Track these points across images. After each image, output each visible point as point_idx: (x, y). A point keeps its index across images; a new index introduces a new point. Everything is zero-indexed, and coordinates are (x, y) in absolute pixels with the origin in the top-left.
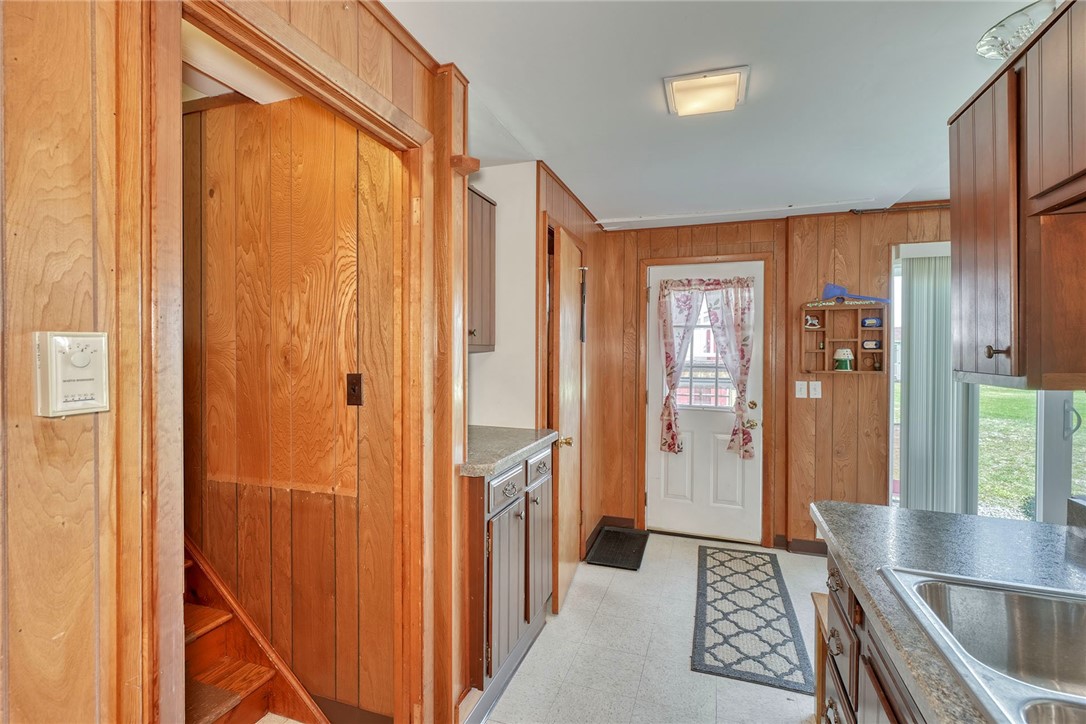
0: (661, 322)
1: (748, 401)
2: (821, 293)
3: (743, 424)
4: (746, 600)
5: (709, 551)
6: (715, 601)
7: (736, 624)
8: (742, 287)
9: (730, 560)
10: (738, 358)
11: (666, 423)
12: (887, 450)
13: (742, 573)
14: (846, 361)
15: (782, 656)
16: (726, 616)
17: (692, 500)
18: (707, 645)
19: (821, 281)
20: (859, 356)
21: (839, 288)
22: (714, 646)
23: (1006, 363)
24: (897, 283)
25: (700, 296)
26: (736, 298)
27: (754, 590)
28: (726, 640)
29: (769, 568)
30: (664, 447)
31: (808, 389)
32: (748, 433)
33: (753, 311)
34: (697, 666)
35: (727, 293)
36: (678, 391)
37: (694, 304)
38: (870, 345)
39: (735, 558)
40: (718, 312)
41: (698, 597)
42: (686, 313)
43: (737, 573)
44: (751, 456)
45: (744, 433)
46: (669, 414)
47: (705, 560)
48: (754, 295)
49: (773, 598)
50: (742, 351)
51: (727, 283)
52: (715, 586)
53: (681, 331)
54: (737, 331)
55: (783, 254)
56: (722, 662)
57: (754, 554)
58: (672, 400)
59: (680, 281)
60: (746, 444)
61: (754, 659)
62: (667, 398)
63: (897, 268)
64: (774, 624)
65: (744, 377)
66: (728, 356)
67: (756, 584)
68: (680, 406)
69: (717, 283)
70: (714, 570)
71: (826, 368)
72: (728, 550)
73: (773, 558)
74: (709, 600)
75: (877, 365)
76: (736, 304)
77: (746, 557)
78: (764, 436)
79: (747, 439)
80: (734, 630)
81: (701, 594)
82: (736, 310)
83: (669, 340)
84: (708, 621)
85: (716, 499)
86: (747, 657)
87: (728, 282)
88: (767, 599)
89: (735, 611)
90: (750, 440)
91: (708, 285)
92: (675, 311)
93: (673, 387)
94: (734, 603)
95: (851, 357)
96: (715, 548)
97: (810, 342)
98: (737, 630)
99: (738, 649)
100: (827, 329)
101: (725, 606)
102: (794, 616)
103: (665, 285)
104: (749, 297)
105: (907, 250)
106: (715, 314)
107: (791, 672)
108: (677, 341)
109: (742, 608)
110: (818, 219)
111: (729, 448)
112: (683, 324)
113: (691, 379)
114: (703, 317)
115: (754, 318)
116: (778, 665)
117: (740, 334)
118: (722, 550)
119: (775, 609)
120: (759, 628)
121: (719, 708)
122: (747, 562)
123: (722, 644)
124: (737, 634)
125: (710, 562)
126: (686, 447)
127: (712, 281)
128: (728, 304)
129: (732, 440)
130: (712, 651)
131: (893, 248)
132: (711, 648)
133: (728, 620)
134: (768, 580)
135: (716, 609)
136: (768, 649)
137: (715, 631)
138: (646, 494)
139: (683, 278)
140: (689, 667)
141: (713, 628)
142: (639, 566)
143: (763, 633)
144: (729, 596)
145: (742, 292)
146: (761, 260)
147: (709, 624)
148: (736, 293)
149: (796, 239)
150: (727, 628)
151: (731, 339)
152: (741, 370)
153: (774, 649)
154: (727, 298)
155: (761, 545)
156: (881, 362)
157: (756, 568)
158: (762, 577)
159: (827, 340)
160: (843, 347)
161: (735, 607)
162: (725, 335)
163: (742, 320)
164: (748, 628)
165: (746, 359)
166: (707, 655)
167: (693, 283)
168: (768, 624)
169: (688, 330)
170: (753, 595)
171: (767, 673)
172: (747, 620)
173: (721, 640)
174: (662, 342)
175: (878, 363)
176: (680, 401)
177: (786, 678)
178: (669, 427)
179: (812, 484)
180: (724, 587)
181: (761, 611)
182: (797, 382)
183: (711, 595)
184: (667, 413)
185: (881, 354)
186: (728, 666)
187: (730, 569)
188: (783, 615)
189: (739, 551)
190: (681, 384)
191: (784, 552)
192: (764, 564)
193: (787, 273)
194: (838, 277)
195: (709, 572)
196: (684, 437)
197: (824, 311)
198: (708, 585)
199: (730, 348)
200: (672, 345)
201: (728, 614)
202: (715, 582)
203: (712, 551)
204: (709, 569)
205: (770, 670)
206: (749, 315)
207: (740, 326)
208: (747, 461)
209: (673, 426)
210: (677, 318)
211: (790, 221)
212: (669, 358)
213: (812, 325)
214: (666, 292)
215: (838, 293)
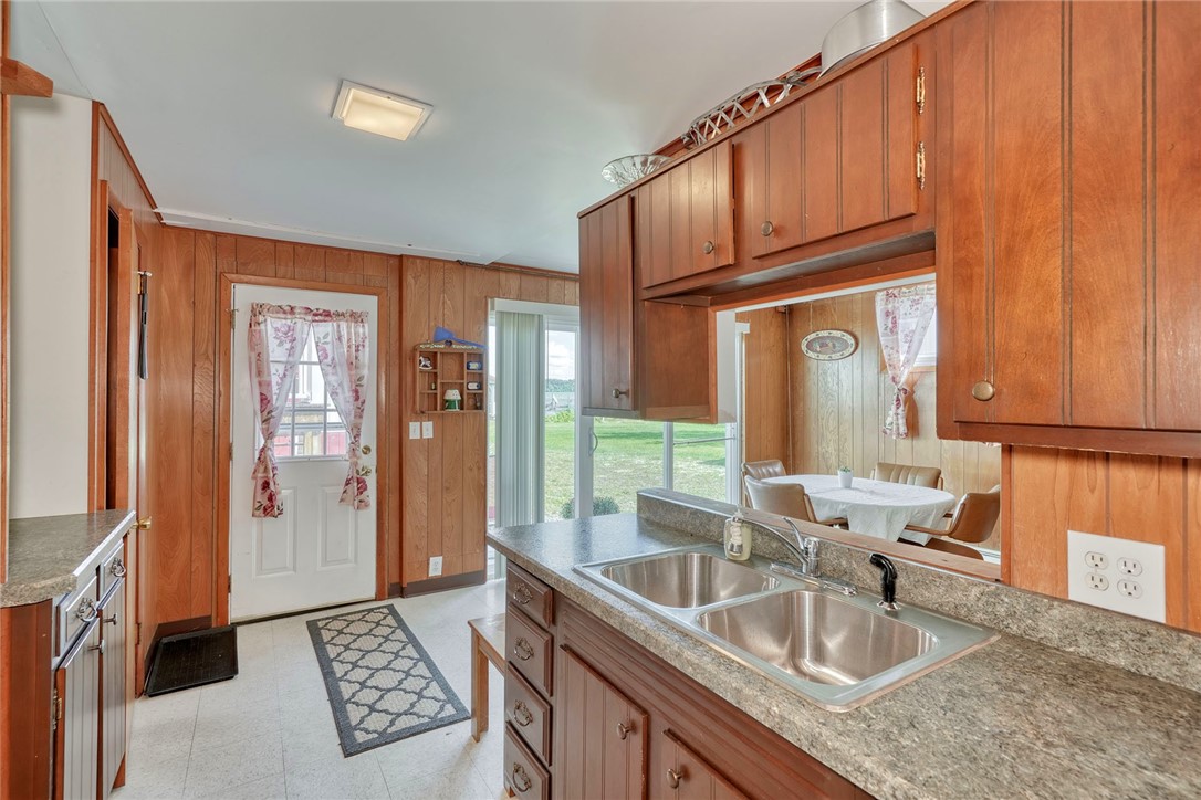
0: (254, 355)
1: (362, 447)
2: (432, 336)
3: (358, 472)
4: (378, 660)
5: (320, 625)
6: (346, 674)
7: (376, 688)
8: (356, 322)
9: (348, 626)
10: (351, 400)
11: (260, 482)
12: (485, 480)
13: (365, 635)
14: (454, 401)
15: (429, 698)
16: (363, 684)
17: (295, 569)
18: (353, 723)
19: (432, 324)
20: (465, 397)
21: (448, 332)
22: (362, 721)
23: (626, 402)
24: (492, 331)
25: (306, 328)
26: (349, 333)
27: (384, 647)
28: (372, 709)
29: (390, 620)
30: (257, 513)
31: (421, 430)
32: (364, 481)
33: (367, 349)
34: (350, 749)
35: (339, 326)
36: (276, 441)
37: (297, 335)
38: (473, 386)
39: (353, 622)
40: (329, 348)
41: (325, 678)
42: (288, 345)
43: (360, 636)
44: (367, 506)
45: (359, 481)
46: (266, 470)
47: (320, 634)
48: (368, 331)
49: (404, 648)
50: (357, 392)
51: (338, 315)
52: (341, 658)
53: (281, 369)
54: (350, 369)
55: (397, 292)
56: (375, 732)
57: (371, 610)
58: (269, 453)
59: (280, 307)
60: (361, 493)
61: (405, 713)
62: (263, 450)
63: (492, 318)
64: (412, 672)
65: (358, 421)
66: (341, 397)
67: (382, 640)
68: (280, 458)
69: (327, 314)
70: (334, 641)
71: (438, 408)
72: (342, 615)
73: (391, 609)
74: (338, 676)
75: (478, 404)
76: (349, 340)
77: (364, 616)
78: (378, 482)
79: (362, 487)
80: (376, 695)
81: (327, 672)
82: (349, 347)
83: (265, 378)
84: (346, 697)
85: (325, 562)
86: (399, 715)
87: (340, 315)
88: (398, 651)
89: (372, 675)
90: (366, 489)
91: (316, 315)
92: (272, 343)
93: (269, 435)
94: (368, 668)
95: (459, 398)
96: (327, 618)
97: (422, 384)
98: (380, 693)
99: (387, 712)
100: (438, 371)
101: (360, 674)
102: (429, 657)
103: (257, 310)
104: (364, 334)
105: (500, 304)
106: (325, 350)
107: (442, 708)
108: (275, 380)
109: (378, 670)
110: (430, 262)
111: (342, 500)
112: (284, 359)
113: (293, 425)
114: (310, 353)
115: (368, 356)
116: (428, 708)
117: (354, 372)
118: (335, 618)
119: (409, 657)
120: (400, 682)
121: (388, 778)
122: (367, 622)
123: (369, 714)
124: (381, 697)
125: (326, 635)
126: (288, 509)
127: (321, 311)
128: (340, 339)
129: (345, 492)
130: (362, 726)
131: (489, 301)
132: (359, 724)
133: (367, 687)
134: (393, 632)
135: (350, 682)
136: (415, 697)
137: (357, 704)
138: (229, 578)
139: (284, 303)
140: (342, 755)
141: (353, 703)
142: (236, 672)
143: (405, 685)
144: (360, 663)
145: (355, 327)
146: (374, 294)
147: (348, 701)
148: (349, 328)
149: (409, 279)
150: (368, 696)
151: (343, 378)
152: (356, 412)
153: (420, 695)
154: (339, 332)
155: (375, 600)
156: (481, 401)
157: (378, 624)
158: (386, 631)
159: (439, 381)
160: (452, 388)
161: (370, 672)
162: (335, 374)
163: (356, 358)
164: (390, 687)
165: (361, 400)
166: (357, 733)
167: (297, 311)
168: (408, 674)
169: (291, 367)
170: (384, 652)
171: (422, 720)
172: (386, 679)
173: (367, 710)
174: (256, 380)
175: (478, 402)
176: (279, 453)
177: (439, 716)
178: (266, 485)
179: (425, 524)
180: (351, 656)
181: (397, 664)
182: (411, 424)
183: (339, 669)
184: (262, 469)
185: (482, 395)
186: (382, 733)
187: (351, 634)
188: (418, 660)
189: (355, 613)
190: (280, 431)
191: (400, 599)
192: (385, 618)
193: (401, 312)
194: (447, 322)
195: (328, 646)
196: (284, 494)
197: (436, 353)
198: (332, 660)
199: (343, 389)
200: (269, 384)
201: (365, 681)
202: (339, 655)
203: (324, 622)
204: (327, 643)
205: (423, 717)
206: (364, 352)
207: (353, 365)
208: (360, 512)
209: (272, 484)
210: (276, 352)
211: (404, 260)
212: (264, 400)
213: (425, 366)
214: (261, 319)
215: (446, 336)
